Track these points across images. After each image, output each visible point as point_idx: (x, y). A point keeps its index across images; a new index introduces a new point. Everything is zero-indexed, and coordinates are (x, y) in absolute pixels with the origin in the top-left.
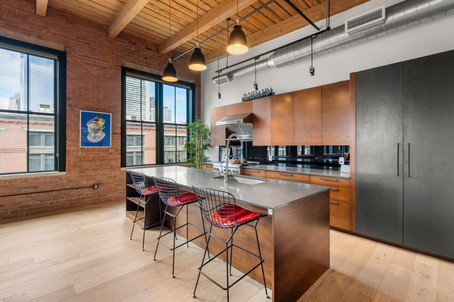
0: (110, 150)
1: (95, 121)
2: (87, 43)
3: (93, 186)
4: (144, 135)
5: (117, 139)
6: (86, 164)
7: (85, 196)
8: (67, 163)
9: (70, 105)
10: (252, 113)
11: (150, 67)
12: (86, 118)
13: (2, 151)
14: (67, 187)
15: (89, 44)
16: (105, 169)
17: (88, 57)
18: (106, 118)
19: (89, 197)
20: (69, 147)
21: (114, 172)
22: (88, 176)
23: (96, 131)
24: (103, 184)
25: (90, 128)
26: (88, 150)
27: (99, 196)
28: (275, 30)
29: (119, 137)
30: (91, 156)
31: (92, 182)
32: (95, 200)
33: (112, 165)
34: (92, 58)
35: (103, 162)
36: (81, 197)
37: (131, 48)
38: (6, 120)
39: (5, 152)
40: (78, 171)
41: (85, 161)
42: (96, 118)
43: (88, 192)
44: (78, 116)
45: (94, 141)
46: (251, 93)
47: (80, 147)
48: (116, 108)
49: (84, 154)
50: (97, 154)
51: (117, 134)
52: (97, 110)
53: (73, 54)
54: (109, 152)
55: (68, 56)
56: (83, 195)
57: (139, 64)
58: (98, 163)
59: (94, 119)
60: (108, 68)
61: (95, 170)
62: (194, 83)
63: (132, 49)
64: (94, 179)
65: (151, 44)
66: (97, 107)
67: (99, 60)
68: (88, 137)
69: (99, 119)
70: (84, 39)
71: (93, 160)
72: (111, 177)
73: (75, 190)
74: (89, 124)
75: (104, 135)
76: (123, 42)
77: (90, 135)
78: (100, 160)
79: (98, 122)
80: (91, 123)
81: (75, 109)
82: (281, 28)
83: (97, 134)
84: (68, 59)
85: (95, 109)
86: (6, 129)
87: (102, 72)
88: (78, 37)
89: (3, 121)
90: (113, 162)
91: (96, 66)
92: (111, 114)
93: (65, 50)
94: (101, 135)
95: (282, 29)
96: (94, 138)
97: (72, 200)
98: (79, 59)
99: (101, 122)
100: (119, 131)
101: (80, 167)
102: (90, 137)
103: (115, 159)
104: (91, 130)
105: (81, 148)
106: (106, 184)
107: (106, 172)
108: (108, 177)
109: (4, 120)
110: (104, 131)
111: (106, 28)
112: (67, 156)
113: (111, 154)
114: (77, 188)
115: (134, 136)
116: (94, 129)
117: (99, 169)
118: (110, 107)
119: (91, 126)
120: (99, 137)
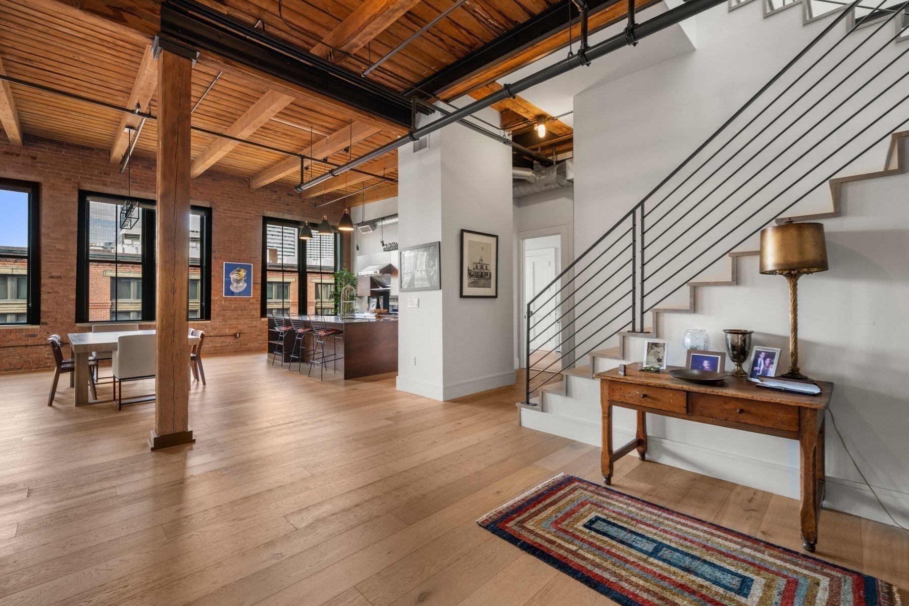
0: (251, 300)
1: (237, 272)
2: (230, 198)
3: (235, 335)
5: (257, 289)
6: (228, 313)
7: (227, 343)
8: (212, 313)
9: (215, 258)
12: (230, 269)
14: (211, 334)
15: (232, 198)
16: (246, 318)
17: (231, 210)
18: (247, 268)
19: (232, 345)
20: (214, 296)
21: (255, 322)
22: (230, 324)
23: (238, 281)
24: (244, 333)
25: (233, 278)
26: (230, 300)
27: (240, 345)
29: (259, 287)
30: (233, 306)
31: (234, 331)
32: (236, 348)
33: (253, 315)
34: (235, 211)
35: (245, 312)
36: (224, 344)
37: (272, 196)
40: (221, 320)
41: (227, 310)
42: (238, 269)
43: (230, 340)
44: (222, 268)
45: (236, 291)
47: (224, 296)
48: (257, 258)
49: (227, 303)
50: (239, 304)
51: (258, 284)
52: (239, 260)
53: (218, 209)
55: (213, 211)
56: (226, 342)
57: (280, 212)
58: (240, 312)
60: (250, 219)
61: (237, 319)
63: (273, 198)
64: (237, 327)
66: (238, 258)
67: (241, 212)
68: (231, 287)
69: (241, 269)
70: (227, 194)
71: (235, 309)
72: (252, 327)
73: (219, 337)
75: (246, 285)
76: (264, 192)
77: (232, 285)
78: (242, 310)
79: (240, 273)
80: (234, 274)
81: (219, 260)
83: (239, 285)
84: (213, 214)
85: (237, 260)
87: (243, 223)
88: (222, 193)
90: (254, 312)
91: (238, 218)
92: (252, 264)
93: (211, 206)
94: (243, 286)
96: (237, 288)
97: (216, 347)
98: (224, 213)
99: (243, 273)
100: (259, 281)
101: (224, 316)
103: (256, 309)
104: (234, 281)
105: (224, 298)
106: (247, 333)
107: (247, 321)
108: (249, 327)
110: (245, 281)
111: (248, 180)
112: (212, 305)
113: (252, 304)
114: (220, 336)
115: (274, 284)
116: (236, 279)
117: (241, 318)
118: (250, 257)
119: (233, 276)
120: (241, 287)
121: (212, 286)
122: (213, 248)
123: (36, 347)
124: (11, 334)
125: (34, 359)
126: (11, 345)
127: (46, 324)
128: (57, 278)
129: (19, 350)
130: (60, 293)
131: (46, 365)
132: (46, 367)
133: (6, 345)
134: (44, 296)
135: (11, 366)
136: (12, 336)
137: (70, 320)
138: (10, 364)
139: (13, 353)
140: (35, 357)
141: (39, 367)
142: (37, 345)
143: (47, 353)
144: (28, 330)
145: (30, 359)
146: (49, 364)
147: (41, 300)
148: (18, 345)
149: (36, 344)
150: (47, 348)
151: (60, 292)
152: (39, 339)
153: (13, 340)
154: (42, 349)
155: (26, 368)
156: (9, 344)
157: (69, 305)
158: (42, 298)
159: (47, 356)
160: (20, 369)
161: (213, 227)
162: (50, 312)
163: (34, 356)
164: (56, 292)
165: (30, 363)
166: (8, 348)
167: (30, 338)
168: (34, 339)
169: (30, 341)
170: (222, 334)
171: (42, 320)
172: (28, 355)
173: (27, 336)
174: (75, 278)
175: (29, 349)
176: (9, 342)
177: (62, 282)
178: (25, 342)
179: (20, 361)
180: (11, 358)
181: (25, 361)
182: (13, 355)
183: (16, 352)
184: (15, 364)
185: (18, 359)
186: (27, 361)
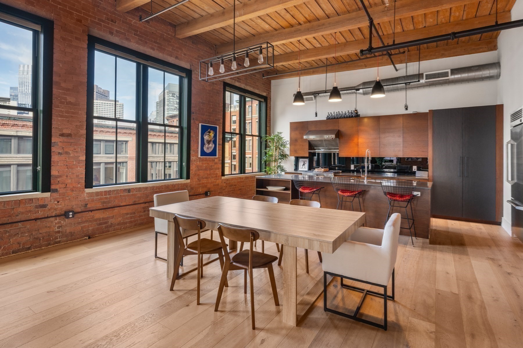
1: (208, 133)
4: (128, 141)
5: (220, 150)
6: (201, 173)
8: (191, 172)
9: (193, 119)
10: (339, 130)
11: (240, 82)
16: (212, 177)
20: (192, 157)
21: (218, 181)
22: (203, 183)
23: (209, 142)
26: (203, 160)
28: (359, 64)
30: (204, 165)
31: (205, 190)
33: (217, 174)
35: (211, 171)
40: (197, 180)
41: (201, 170)
42: (209, 130)
44: (198, 129)
46: (337, 112)
47: (199, 156)
49: (201, 163)
50: (208, 163)
51: (220, 145)
53: (195, 72)
54: (215, 161)
55: (193, 73)
58: (208, 172)
59: (208, 131)
60: (216, 84)
61: (207, 178)
62: (266, 96)
64: (207, 186)
65: (241, 61)
66: (208, 120)
68: (204, 148)
69: (211, 131)
70: (202, 57)
71: (206, 169)
72: (216, 185)
73: (195, 196)
74: (205, 136)
77: (205, 146)
79: (210, 134)
80: (206, 135)
81: (197, 122)
82: (365, 63)
83: (209, 145)
84: (193, 76)
85: (207, 122)
87: (211, 87)
88: (198, 56)
90: (217, 171)
91: (208, 82)
92: (218, 127)
93: (191, 68)
94: (212, 145)
95: (366, 65)
96: (208, 148)
99: (212, 135)
100: (222, 142)
101: (198, 175)
102: (205, 148)
103: (218, 168)
104: (206, 142)
105: (201, 158)
106: (213, 191)
107: (213, 180)
110: (213, 142)
111: (215, 47)
112: (191, 165)
113: (216, 163)
116: (208, 140)
117: (209, 178)
118: (216, 120)
119: (206, 137)
120: (211, 147)
121: (191, 147)
122: (193, 109)
123: (46, 219)
124: (19, 205)
125: (44, 234)
126: (19, 220)
127: (56, 191)
128: (67, 136)
129: (28, 225)
130: (70, 154)
131: (57, 240)
132: (57, 243)
133: (15, 220)
134: (55, 158)
135: (20, 246)
136: (20, 209)
137: (79, 185)
138: (19, 243)
139: (22, 229)
140: (46, 233)
141: (49, 244)
142: (48, 217)
143: (57, 225)
144: (38, 199)
145: (40, 236)
146: (59, 239)
147: (52, 162)
148: (28, 219)
149: (46, 216)
150: (57, 220)
151: (70, 152)
152: (49, 210)
153: (23, 213)
154: (52, 222)
156: (18, 218)
157: (79, 168)
158: (52, 160)
159: (57, 230)
160: (29, 249)
161: (192, 89)
162: (60, 176)
163: (44, 231)
164: (67, 153)
165: (40, 240)
166: (17, 224)
167: (40, 209)
168: (44, 211)
169: (41, 213)
170: (197, 194)
171: (53, 187)
172: (38, 230)
173: (37, 207)
174: (85, 136)
175: (39, 222)
176: (17, 216)
177: (72, 141)
178: (35, 215)
179: (29, 238)
180: (19, 236)
181: (35, 238)
182: (22, 233)
183: (25, 227)
184: (24, 244)
185: (27, 236)
186: (37, 239)
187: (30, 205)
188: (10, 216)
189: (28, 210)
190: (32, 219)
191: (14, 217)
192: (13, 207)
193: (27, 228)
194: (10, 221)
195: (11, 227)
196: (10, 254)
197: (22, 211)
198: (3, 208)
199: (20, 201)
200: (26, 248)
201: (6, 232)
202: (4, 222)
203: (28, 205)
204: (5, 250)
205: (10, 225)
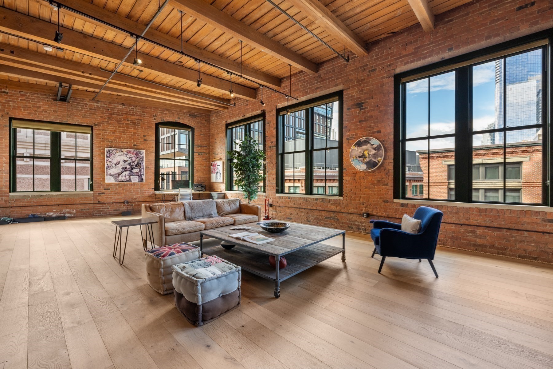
13: (525, 184)
38: (529, 149)
39: (528, 185)
86: (530, 159)
89: (526, 151)
109: (527, 149)
124: (525, 215)
126: (525, 229)
129: (535, 236)
133: (521, 228)
135: (526, 253)
136: (526, 220)
138: (524, 250)
139: (527, 238)
144: (546, 213)
145: (549, 250)
148: (534, 230)
153: (528, 223)
155: (544, 260)
156: (524, 227)
160: (536, 259)
165: (549, 254)
166: (523, 232)
167: (548, 224)
169: (549, 228)
172: (547, 244)
173: (544, 220)
175: (547, 236)
176: (523, 224)
178: (542, 228)
179: (536, 249)
180: (526, 244)
181: (542, 251)
182: (528, 242)
183: (532, 237)
184: (530, 252)
185: (533, 246)
186: (545, 252)
187: (536, 217)
188: (515, 223)
189: (534, 221)
190: (538, 231)
191: (519, 225)
192: (518, 216)
193: (533, 239)
194: (516, 228)
195: (517, 233)
196: (516, 257)
197: (527, 221)
198: (509, 215)
199: (525, 211)
200: (533, 257)
201: (512, 237)
202: (511, 228)
203: (534, 217)
204: (512, 252)
205: (516, 232)
